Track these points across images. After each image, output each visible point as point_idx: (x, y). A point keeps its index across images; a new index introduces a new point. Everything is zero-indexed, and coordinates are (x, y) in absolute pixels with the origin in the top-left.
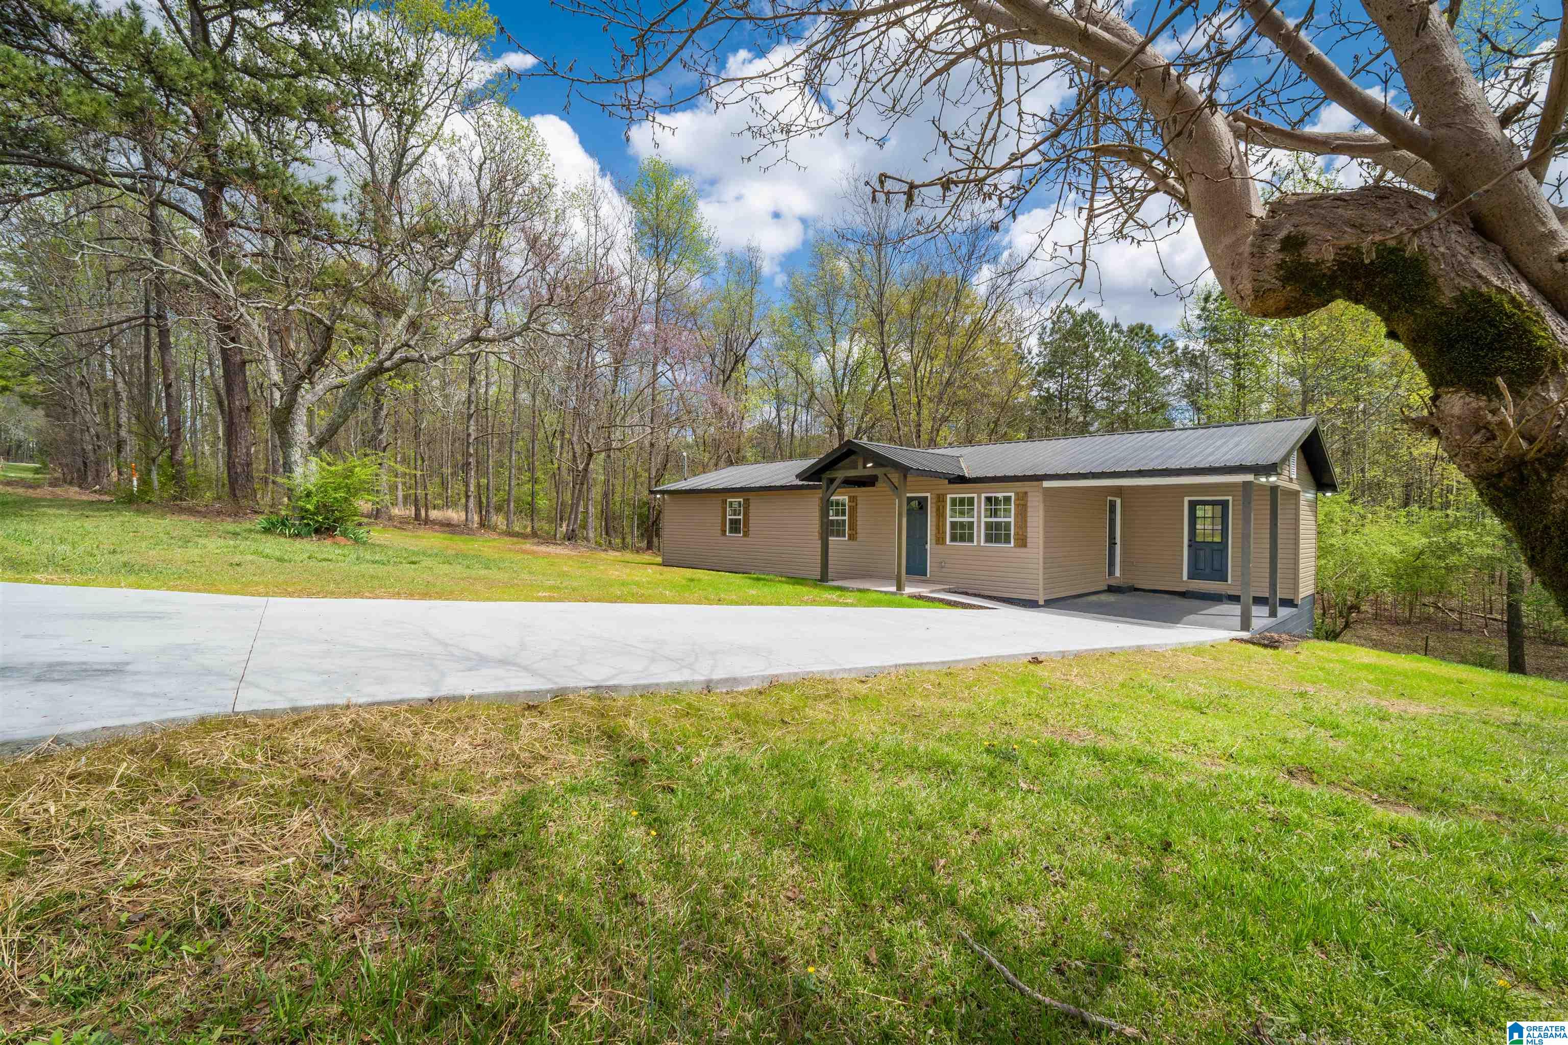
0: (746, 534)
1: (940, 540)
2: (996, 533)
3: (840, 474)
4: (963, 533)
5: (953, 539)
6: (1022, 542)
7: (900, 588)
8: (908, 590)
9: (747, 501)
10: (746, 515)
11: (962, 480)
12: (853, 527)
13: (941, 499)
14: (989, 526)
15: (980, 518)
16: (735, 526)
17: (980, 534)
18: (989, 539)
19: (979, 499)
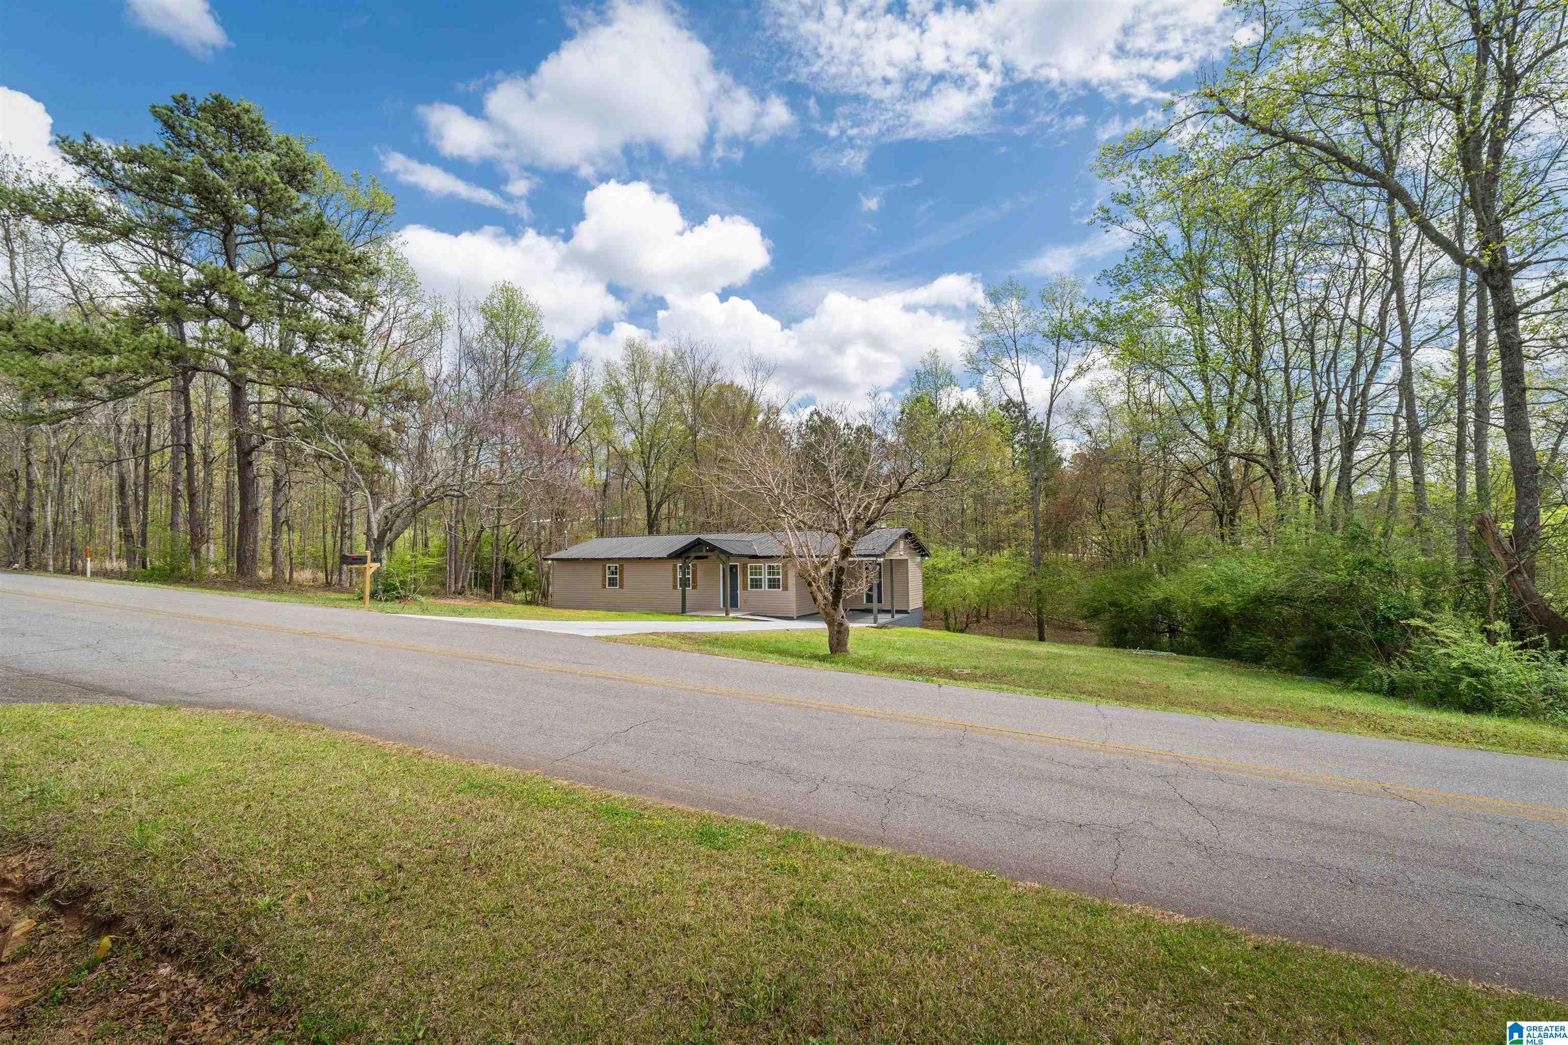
0: (621, 587)
1: (745, 588)
2: (773, 584)
3: (693, 555)
4: (756, 584)
5: (752, 587)
6: (786, 588)
7: (727, 614)
8: (731, 615)
9: (621, 566)
10: (621, 575)
11: (755, 557)
12: (694, 581)
13: (744, 567)
14: (770, 580)
15: (765, 577)
16: (612, 583)
17: (765, 584)
18: (770, 587)
19: (764, 566)
